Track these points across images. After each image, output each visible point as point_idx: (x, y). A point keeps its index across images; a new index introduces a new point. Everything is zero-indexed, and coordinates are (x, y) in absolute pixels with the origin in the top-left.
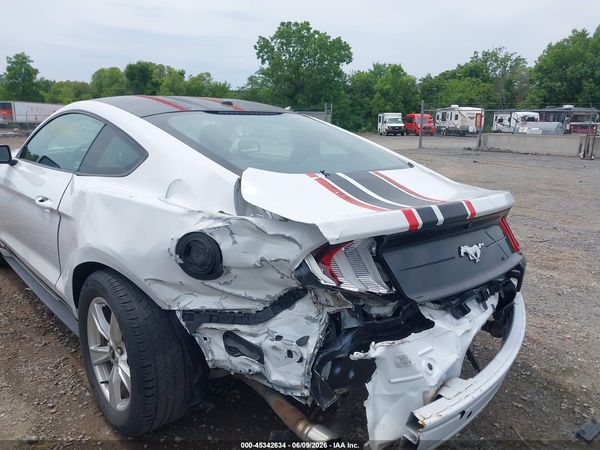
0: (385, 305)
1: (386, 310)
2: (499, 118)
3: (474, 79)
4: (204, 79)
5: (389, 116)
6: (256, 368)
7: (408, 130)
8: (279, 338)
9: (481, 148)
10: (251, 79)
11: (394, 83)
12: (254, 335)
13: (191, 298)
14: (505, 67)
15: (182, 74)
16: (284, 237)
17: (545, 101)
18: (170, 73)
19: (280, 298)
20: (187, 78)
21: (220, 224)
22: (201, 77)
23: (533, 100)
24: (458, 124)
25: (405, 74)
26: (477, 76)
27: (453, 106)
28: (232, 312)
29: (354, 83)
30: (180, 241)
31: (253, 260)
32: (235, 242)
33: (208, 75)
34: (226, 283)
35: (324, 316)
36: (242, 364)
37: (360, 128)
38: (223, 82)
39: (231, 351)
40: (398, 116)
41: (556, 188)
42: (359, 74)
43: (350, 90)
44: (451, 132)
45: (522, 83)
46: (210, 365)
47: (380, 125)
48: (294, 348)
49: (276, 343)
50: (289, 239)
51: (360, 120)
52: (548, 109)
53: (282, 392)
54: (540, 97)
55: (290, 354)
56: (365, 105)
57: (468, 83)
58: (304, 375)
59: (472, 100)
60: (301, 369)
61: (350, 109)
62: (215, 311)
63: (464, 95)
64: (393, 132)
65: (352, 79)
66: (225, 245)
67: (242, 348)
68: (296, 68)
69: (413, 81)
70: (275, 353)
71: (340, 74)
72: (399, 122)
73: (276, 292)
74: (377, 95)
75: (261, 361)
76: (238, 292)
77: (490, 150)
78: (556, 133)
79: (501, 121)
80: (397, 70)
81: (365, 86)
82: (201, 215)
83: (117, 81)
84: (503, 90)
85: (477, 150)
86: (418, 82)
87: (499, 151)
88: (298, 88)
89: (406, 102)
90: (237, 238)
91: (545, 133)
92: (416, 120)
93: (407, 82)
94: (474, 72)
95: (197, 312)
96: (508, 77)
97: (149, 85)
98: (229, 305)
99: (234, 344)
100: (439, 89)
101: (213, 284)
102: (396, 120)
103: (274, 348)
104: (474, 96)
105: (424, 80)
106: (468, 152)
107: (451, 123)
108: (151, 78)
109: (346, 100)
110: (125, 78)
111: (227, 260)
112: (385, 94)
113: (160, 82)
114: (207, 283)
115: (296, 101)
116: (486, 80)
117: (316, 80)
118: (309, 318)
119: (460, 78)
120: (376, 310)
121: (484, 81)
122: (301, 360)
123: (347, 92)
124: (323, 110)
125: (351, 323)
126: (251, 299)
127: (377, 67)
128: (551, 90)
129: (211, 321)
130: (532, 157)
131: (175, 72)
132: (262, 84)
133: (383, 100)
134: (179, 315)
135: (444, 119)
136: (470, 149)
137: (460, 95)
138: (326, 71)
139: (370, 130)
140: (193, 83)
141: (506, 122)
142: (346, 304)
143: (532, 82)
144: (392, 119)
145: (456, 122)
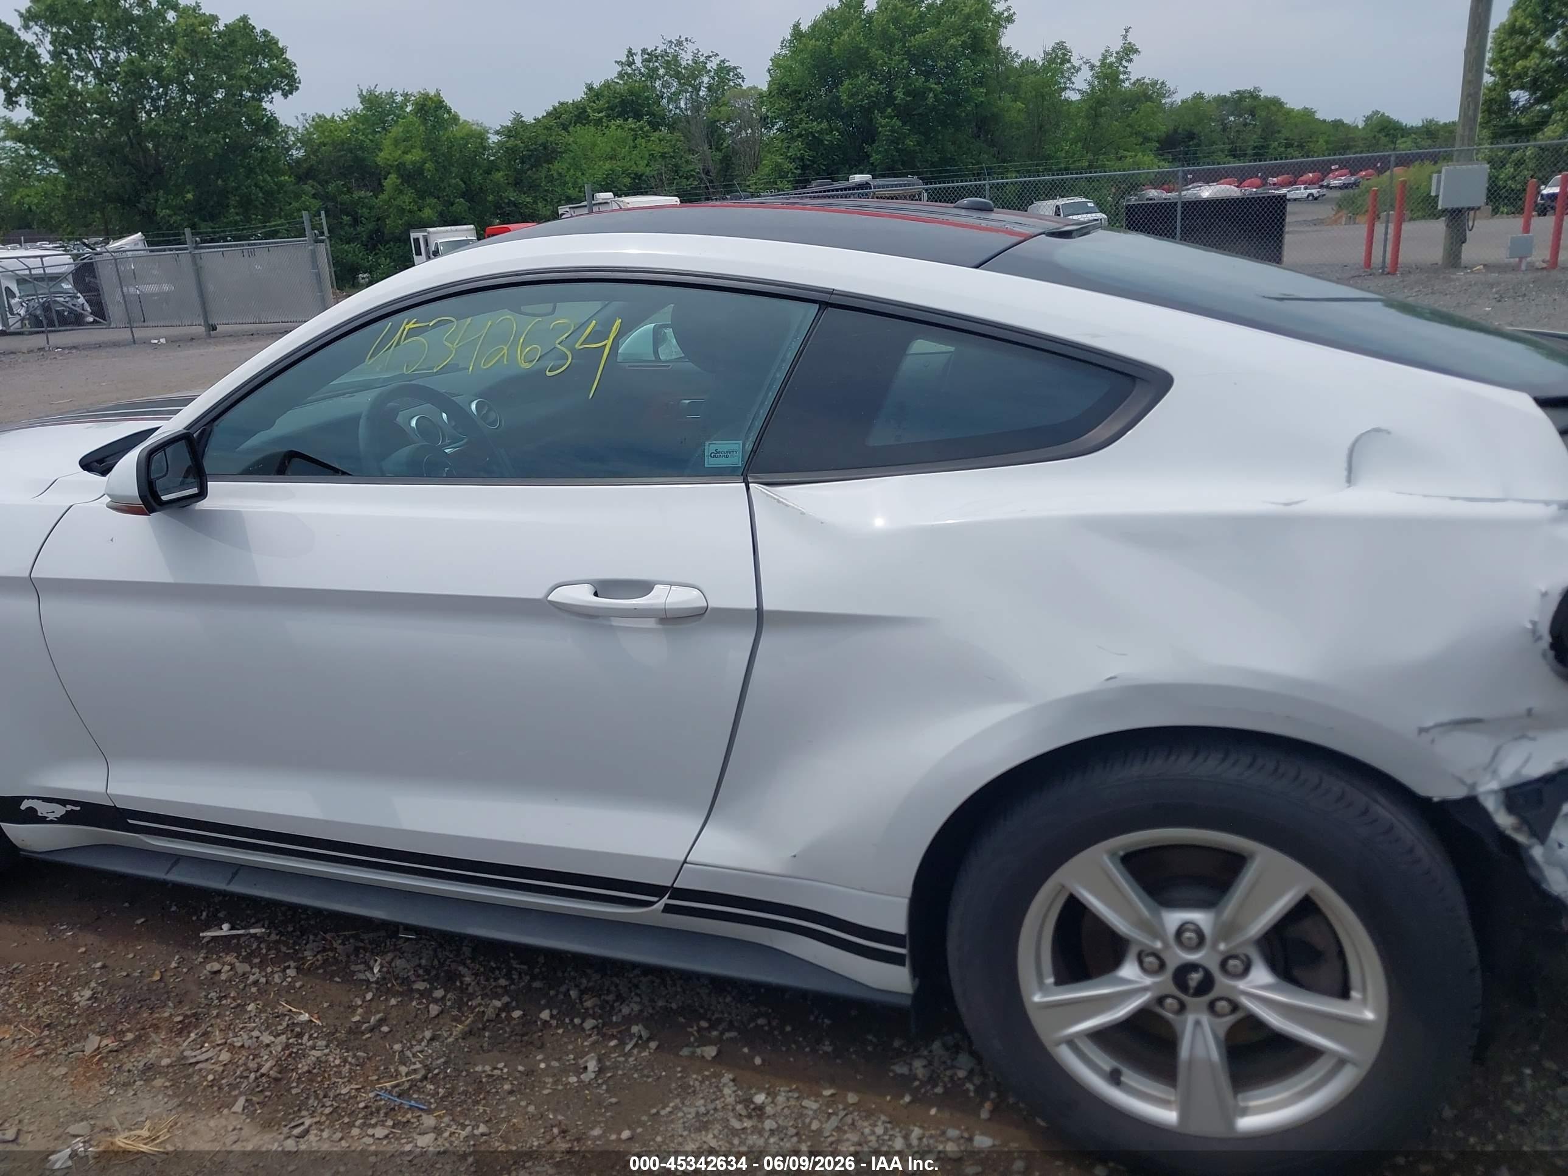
11: (431, 146)
17: (804, 168)
25: (455, 119)
26: (638, 117)
42: (321, 123)
54: (792, 160)
59: (638, 176)
63: (617, 165)
69: (481, 136)
74: (391, 180)
86: (493, 139)
96: (705, 114)
105: (507, 133)
112: (410, 176)
127: (371, 101)
137: (607, 166)
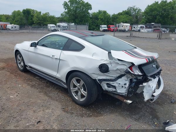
0: (140, 77)
1: (141, 78)
2: (134, 26)
3: (127, 15)
4: (47, 14)
5: (103, 26)
6: (114, 90)
7: (109, 30)
8: (119, 84)
9: (131, 36)
10: (62, 14)
12: (113, 84)
13: (100, 77)
14: (136, 12)
15: (40, 13)
16: (123, 64)
18: (37, 12)
19: (119, 76)
20: (42, 14)
21: (109, 62)
22: (46, 14)
23: (143, 21)
24: (123, 28)
25: (107, 14)
27: (121, 23)
28: (109, 79)
29: (92, 16)
30: (100, 66)
31: (115, 69)
32: (112, 66)
33: (48, 13)
34: (108, 74)
35: (129, 79)
36: (111, 89)
37: (94, 29)
38: (53, 15)
39: (109, 87)
40: (106, 26)
41: (154, 48)
43: (91, 18)
44: (120, 31)
45: (140, 16)
46: (104, 90)
47: (100, 29)
48: (124, 85)
49: (119, 85)
50: (124, 65)
51: (94, 27)
52: (147, 24)
53: (120, 94)
54: (145, 21)
55: (122, 87)
56: (96, 23)
57: (125, 16)
58: (126, 90)
60: (125, 89)
61: (92, 24)
62: (105, 79)
63: (124, 20)
64: (104, 31)
65: (92, 15)
66: (109, 66)
67: (111, 86)
68: (75, 11)
70: (119, 87)
71: (88, 13)
72: (106, 28)
73: (118, 75)
74: (99, 20)
75: (115, 88)
76: (110, 75)
77: (134, 37)
78: (151, 32)
79: (135, 27)
80: (105, 12)
81: (96, 17)
82: (104, 60)
83: (20, 15)
84: (135, 19)
85: (130, 36)
86: (111, 16)
87: (136, 37)
88: (76, 18)
89: (108, 22)
90: (112, 65)
91: (148, 32)
92: (111, 27)
93: (108, 16)
94: (127, 13)
95: (101, 79)
97: (30, 16)
98: (108, 78)
99: (109, 85)
100: (117, 18)
101: (106, 74)
102: (105, 27)
103: (119, 86)
104: (127, 20)
105: (113, 15)
106: (128, 37)
107: (121, 28)
108: (31, 14)
109: (90, 21)
110: (22, 14)
111: (110, 69)
112: (101, 19)
113: (33, 15)
114: (104, 74)
115: (75, 21)
116: (130, 15)
117: (81, 15)
118: (125, 80)
119: (123, 15)
120: (139, 78)
121: (130, 16)
122: (125, 88)
123: (91, 19)
124: (86, 25)
125: (135, 80)
126: (113, 77)
128: (148, 19)
129: (104, 81)
130: (145, 39)
131: (38, 12)
132: (65, 16)
133: (101, 21)
134: (97, 80)
135: (119, 27)
136: (128, 36)
137: (123, 20)
138: (84, 12)
139: (97, 30)
140: (44, 15)
141: (136, 28)
142: (134, 77)
143: (143, 16)
144: (104, 27)
145: (122, 28)
